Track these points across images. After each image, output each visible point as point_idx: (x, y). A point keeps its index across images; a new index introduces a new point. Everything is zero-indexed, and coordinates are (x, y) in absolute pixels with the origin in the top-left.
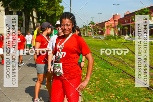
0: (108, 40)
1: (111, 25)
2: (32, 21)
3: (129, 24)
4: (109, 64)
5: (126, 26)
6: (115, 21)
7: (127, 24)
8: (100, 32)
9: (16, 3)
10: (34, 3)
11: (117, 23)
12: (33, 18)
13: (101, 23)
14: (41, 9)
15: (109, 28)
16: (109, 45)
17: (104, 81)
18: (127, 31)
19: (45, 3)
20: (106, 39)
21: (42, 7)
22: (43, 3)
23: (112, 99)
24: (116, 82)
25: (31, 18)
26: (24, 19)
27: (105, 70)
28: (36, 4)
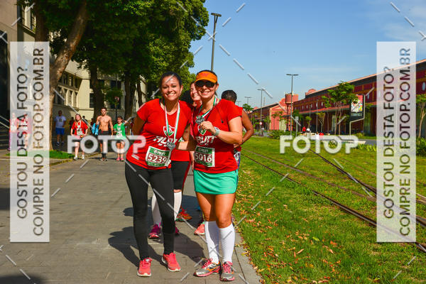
0: (275, 138)
1: (281, 113)
2: (137, 99)
3: (313, 111)
5: (308, 115)
6: (288, 105)
7: (310, 112)
9: (110, 62)
10: (144, 64)
11: (292, 108)
12: (140, 94)
13: (263, 109)
14: (155, 76)
15: (277, 118)
20: (271, 137)
21: (157, 73)
22: (160, 66)
25: (136, 94)
26: (124, 94)
28: (147, 67)
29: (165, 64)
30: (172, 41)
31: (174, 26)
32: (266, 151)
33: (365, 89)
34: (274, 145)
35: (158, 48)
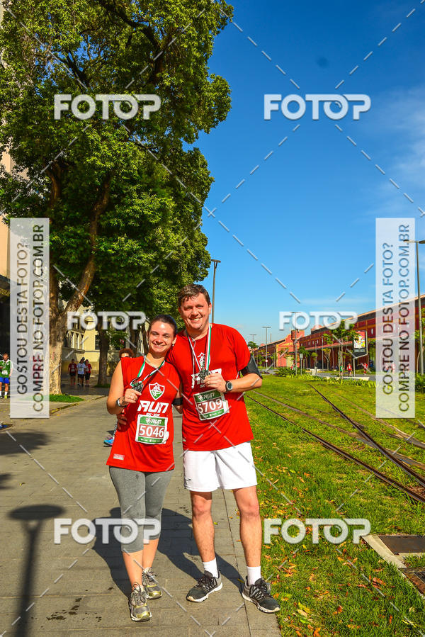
0: (281, 376)
1: (287, 349)
2: (142, 339)
4: (280, 417)
5: (314, 351)
6: (294, 340)
7: (316, 348)
8: (267, 361)
10: (148, 307)
11: (298, 345)
13: (268, 345)
15: (283, 354)
16: (283, 384)
17: (269, 447)
18: (315, 360)
19: (167, 308)
20: (277, 375)
22: (164, 308)
23: (281, 474)
24: (291, 447)
27: (273, 427)
28: (150, 309)
29: (168, 306)
30: (175, 284)
31: (176, 269)
32: (269, 390)
33: (369, 325)
34: (280, 384)
35: (161, 291)
